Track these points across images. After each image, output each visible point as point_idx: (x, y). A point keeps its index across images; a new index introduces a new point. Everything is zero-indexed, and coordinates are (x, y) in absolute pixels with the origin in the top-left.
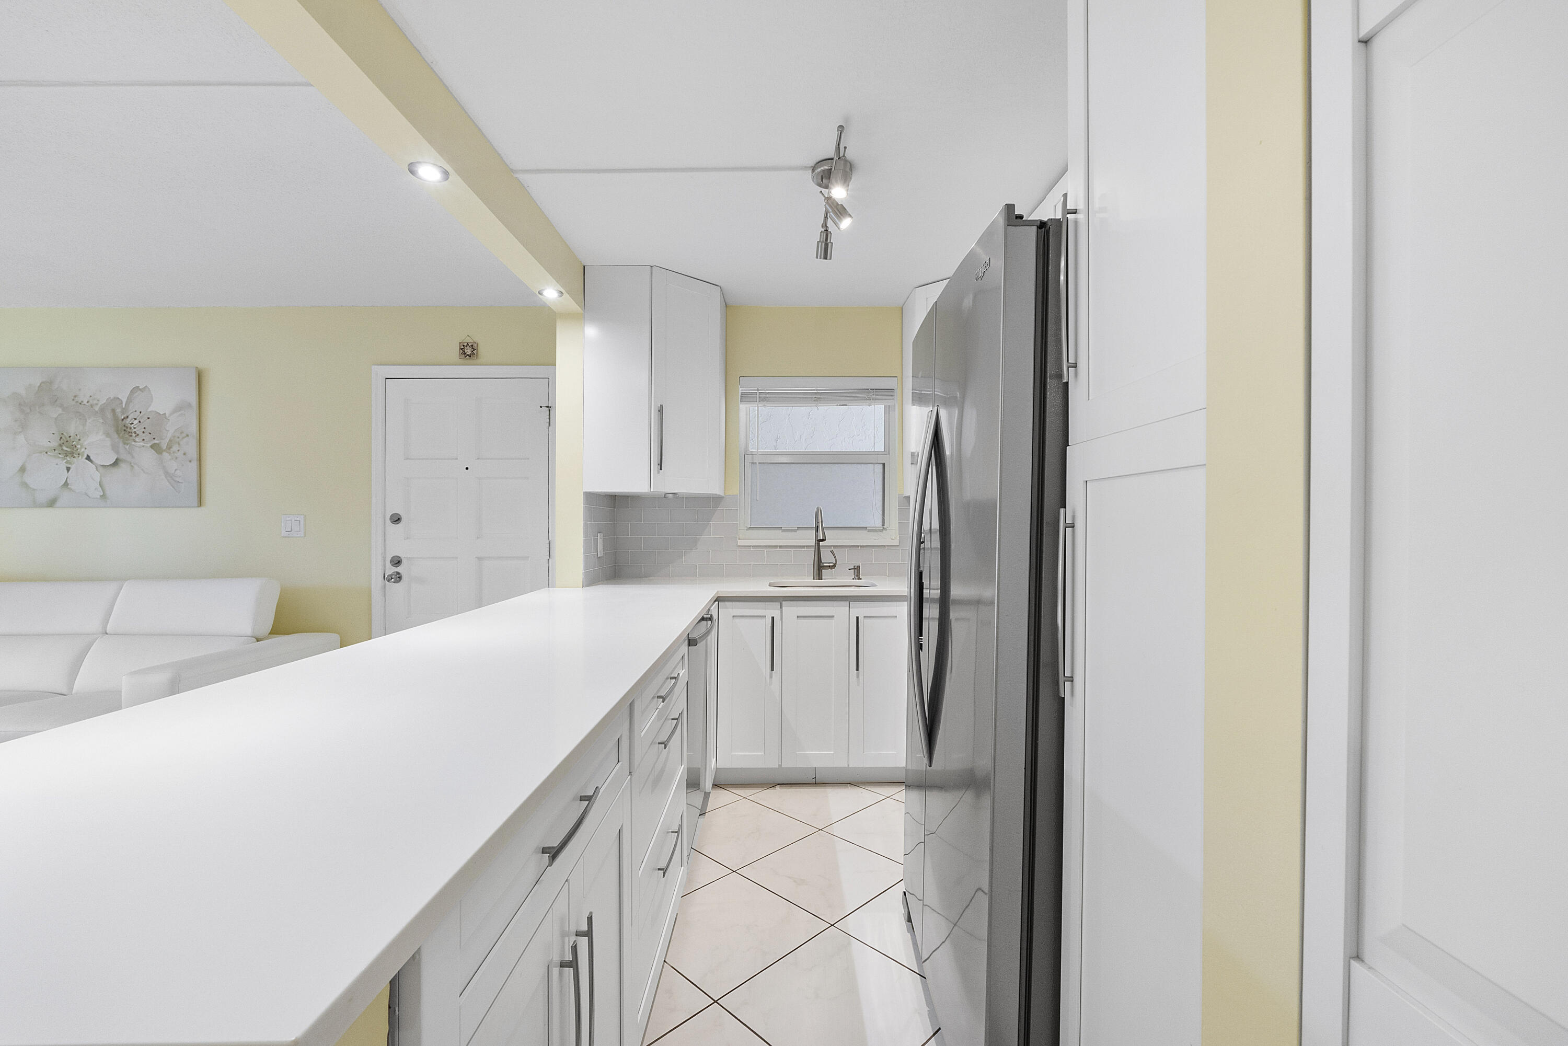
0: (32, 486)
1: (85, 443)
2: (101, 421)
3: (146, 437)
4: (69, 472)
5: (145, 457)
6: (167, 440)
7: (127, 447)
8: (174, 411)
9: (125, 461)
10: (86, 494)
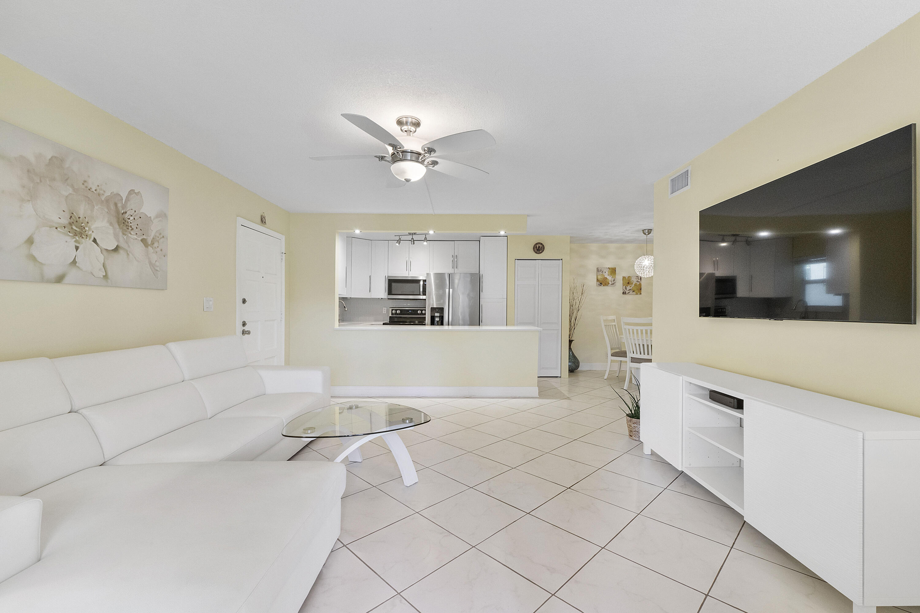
0: (40, 259)
1: (92, 227)
2: (106, 210)
3: (138, 231)
4: (77, 251)
5: (137, 248)
6: (152, 237)
7: (125, 237)
8: (157, 217)
9: (124, 249)
10: (92, 273)
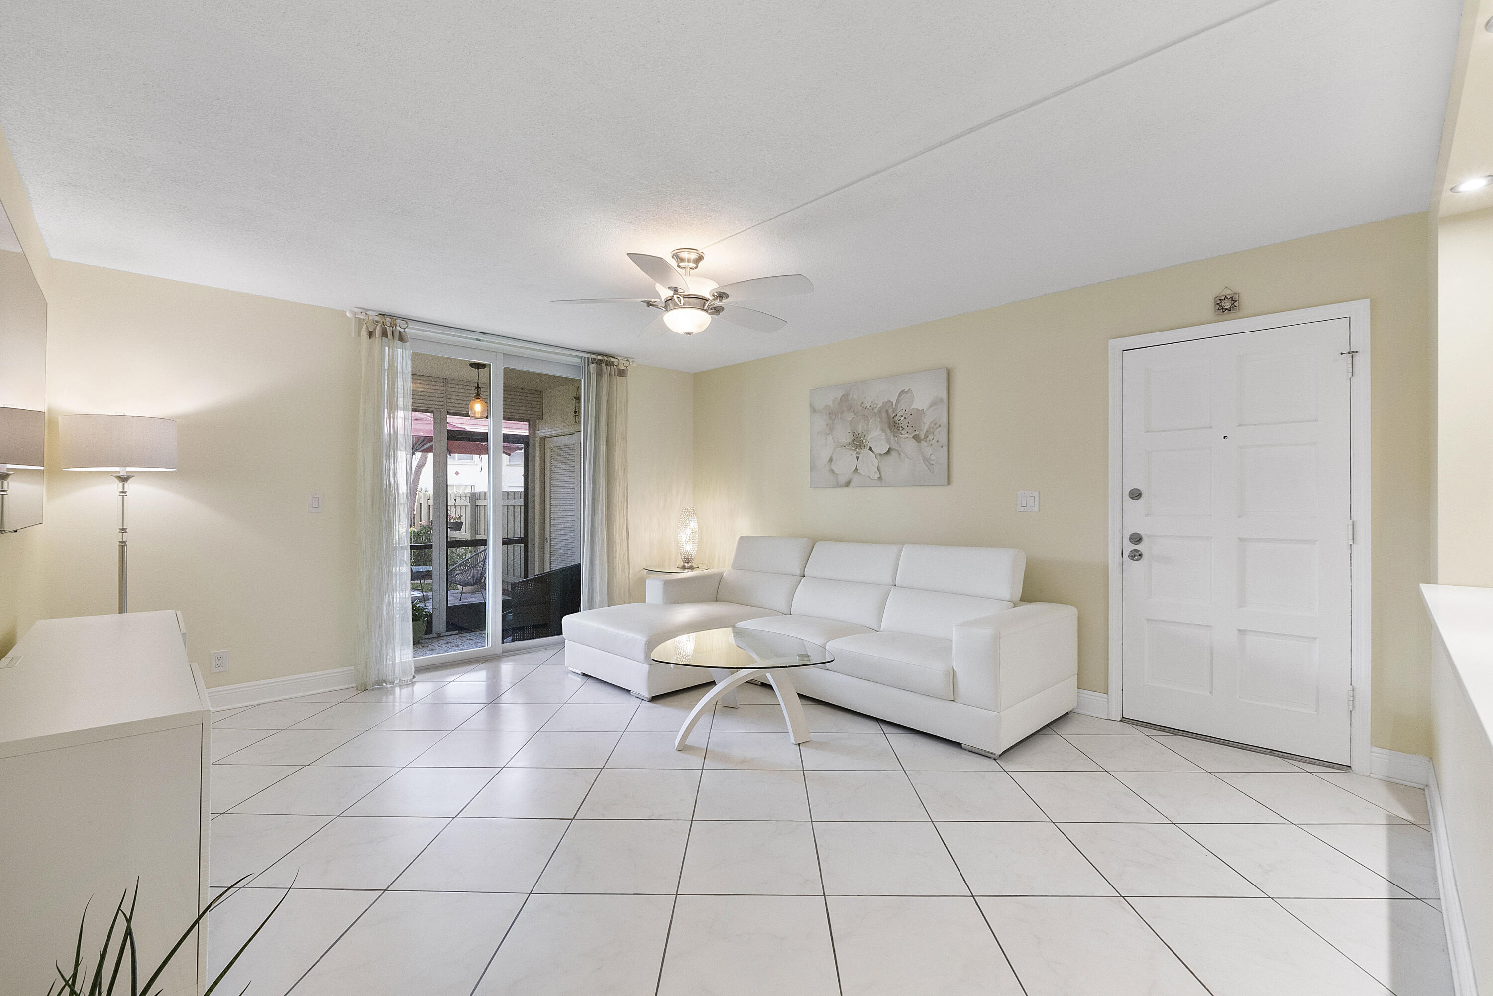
0: (836, 472)
1: (868, 438)
2: (879, 420)
3: (910, 429)
4: (859, 460)
5: (909, 445)
6: (925, 430)
7: (896, 439)
8: (931, 406)
9: (896, 450)
10: (869, 477)
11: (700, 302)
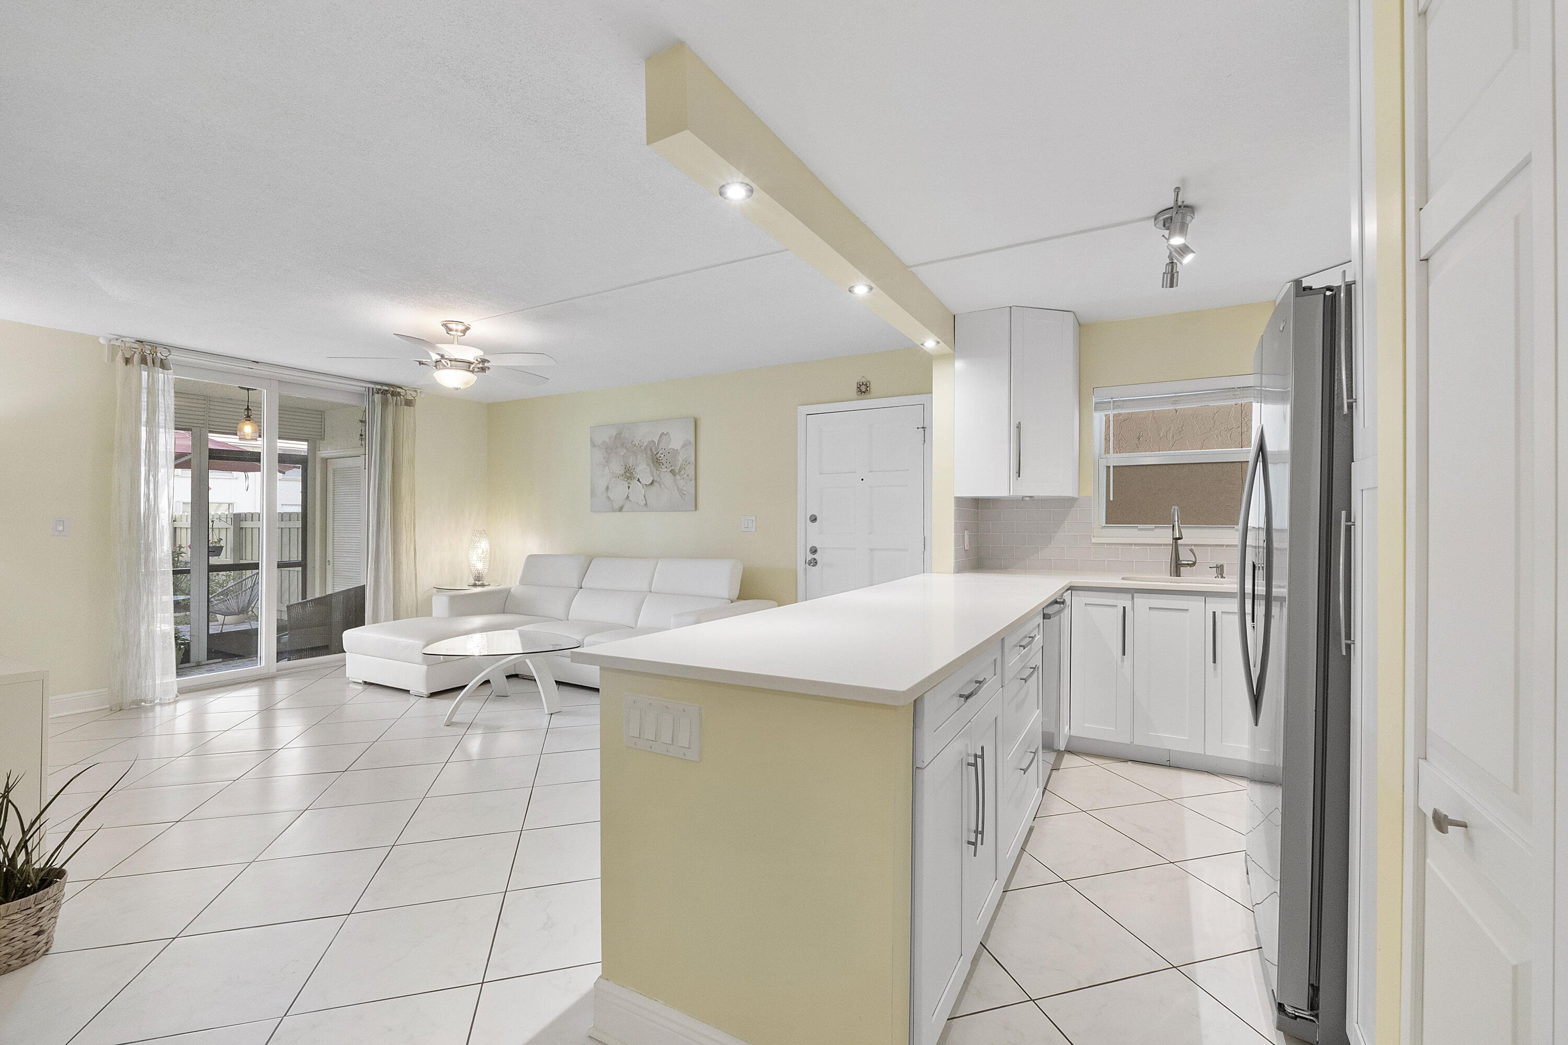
0: (612, 499)
1: (638, 470)
2: (645, 456)
3: (668, 465)
4: (629, 490)
5: (667, 478)
6: (679, 466)
7: (658, 472)
8: (682, 447)
9: (657, 481)
10: (638, 503)
11: (467, 365)
